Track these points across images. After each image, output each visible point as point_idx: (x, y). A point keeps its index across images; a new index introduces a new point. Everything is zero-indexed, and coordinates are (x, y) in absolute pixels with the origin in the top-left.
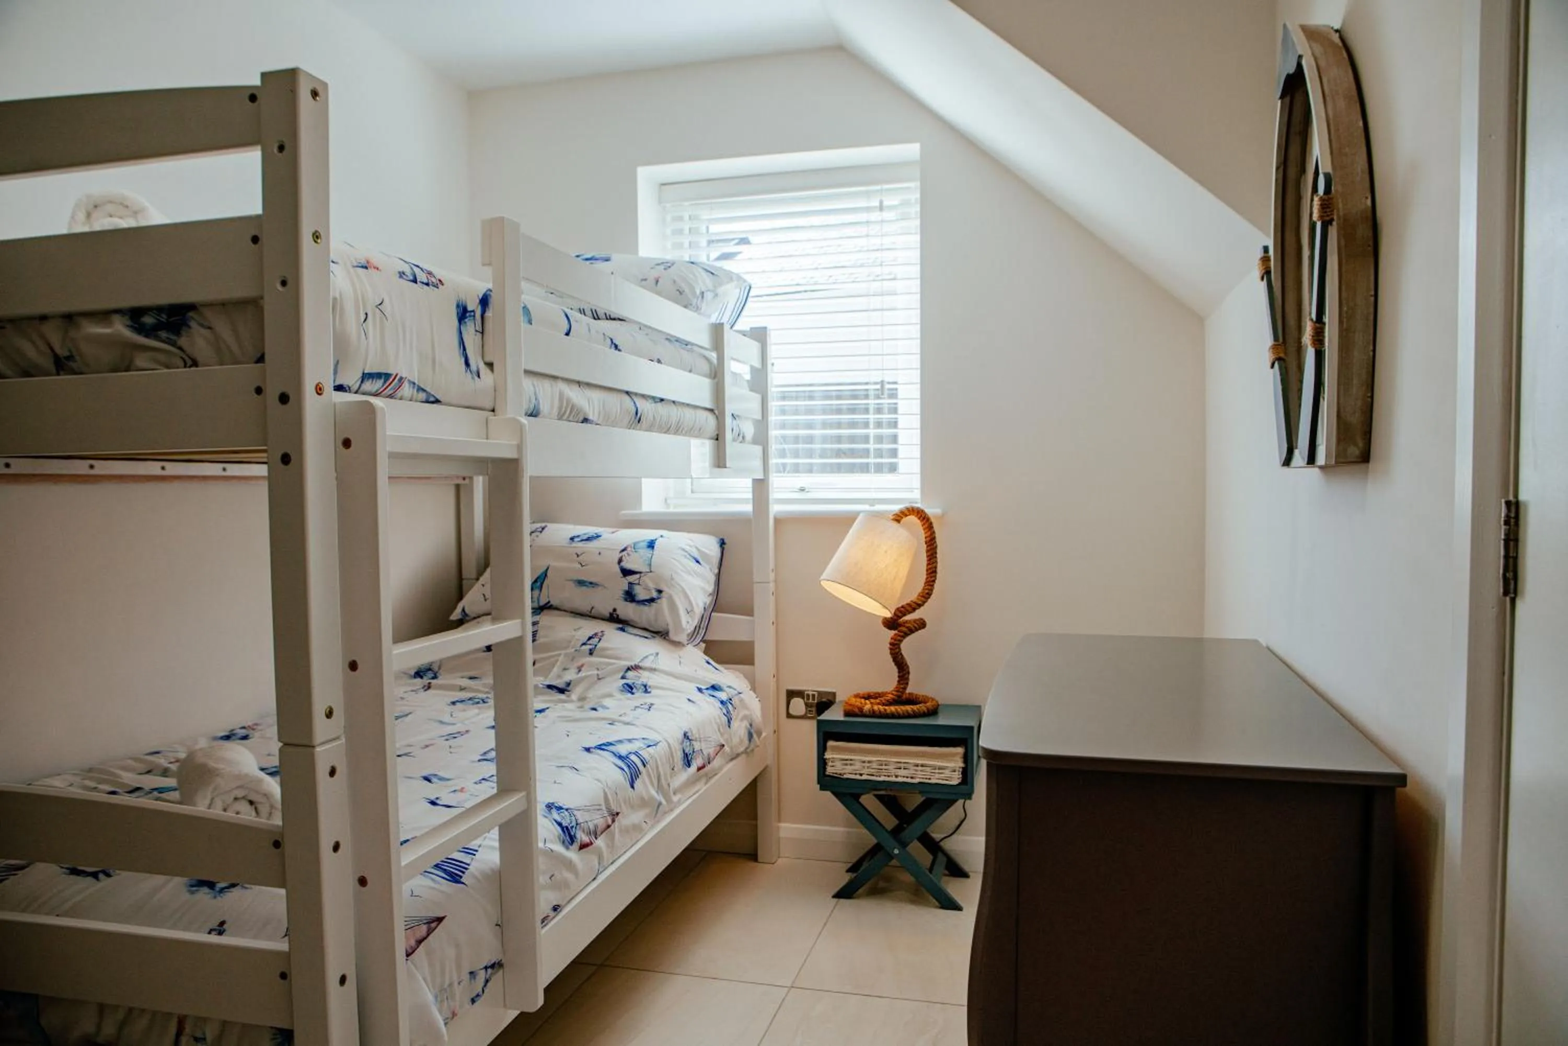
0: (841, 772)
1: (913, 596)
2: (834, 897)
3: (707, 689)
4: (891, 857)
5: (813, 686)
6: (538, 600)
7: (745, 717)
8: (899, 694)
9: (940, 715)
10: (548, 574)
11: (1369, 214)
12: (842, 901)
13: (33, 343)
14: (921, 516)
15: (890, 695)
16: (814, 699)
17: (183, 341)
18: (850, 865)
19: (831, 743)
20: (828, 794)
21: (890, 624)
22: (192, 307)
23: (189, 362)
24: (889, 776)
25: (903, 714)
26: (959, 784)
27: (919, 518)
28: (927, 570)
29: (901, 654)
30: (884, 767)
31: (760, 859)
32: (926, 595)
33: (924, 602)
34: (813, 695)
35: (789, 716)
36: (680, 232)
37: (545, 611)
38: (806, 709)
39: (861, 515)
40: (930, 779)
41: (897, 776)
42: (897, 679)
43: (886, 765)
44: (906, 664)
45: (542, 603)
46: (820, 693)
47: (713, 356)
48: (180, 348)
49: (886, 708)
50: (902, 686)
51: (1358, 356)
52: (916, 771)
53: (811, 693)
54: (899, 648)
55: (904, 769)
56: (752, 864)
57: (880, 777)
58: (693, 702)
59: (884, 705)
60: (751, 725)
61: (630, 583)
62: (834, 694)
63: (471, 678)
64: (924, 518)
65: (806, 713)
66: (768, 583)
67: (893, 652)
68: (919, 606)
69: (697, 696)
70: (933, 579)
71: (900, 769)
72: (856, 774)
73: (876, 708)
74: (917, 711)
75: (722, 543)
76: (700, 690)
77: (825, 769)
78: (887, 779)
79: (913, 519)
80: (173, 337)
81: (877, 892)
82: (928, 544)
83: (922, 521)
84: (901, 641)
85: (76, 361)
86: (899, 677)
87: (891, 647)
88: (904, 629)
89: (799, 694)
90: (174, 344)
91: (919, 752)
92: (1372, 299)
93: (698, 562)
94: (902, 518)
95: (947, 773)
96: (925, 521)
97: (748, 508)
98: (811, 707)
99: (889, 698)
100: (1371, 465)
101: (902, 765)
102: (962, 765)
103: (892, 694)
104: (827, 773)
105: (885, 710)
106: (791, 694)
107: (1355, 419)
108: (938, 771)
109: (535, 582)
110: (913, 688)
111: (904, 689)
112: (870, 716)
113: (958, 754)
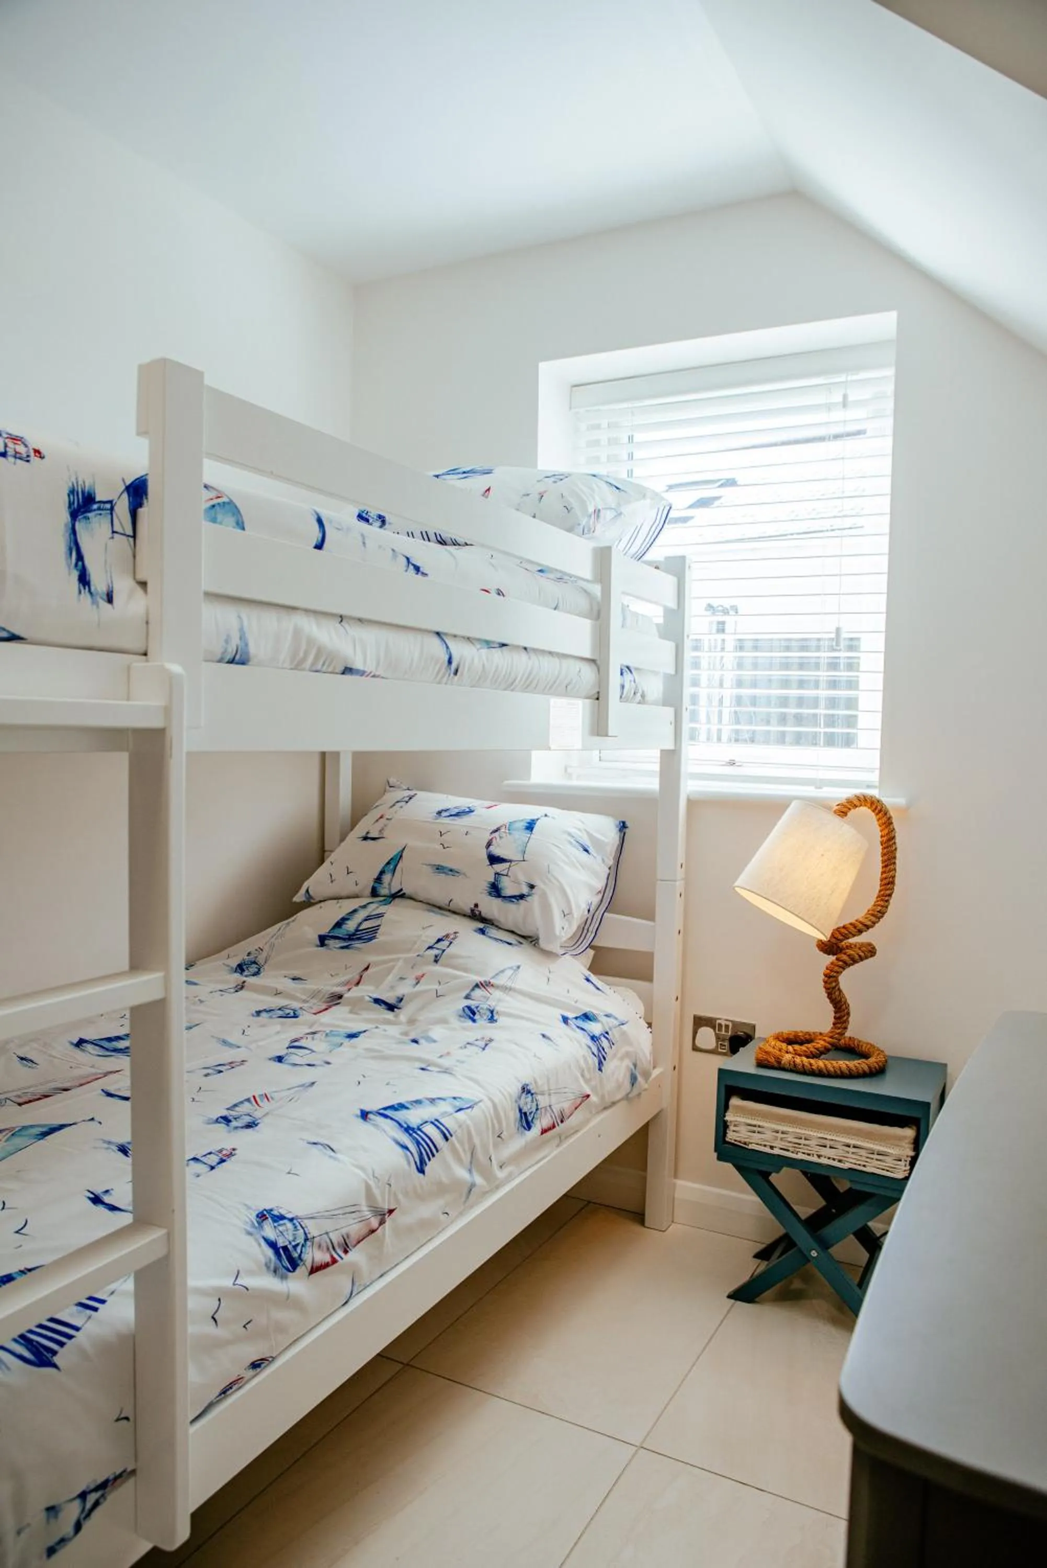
0: (746, 1140)
1: (859, 913)
2: (730, 1297)
3: (576, 1018)
4: (807, 1259)
5: (729, 1014)
6: (390, 886)
7: (627, 1055)
8: (834, 1041)
9: (889, 1076)
10: (404, 854)
12: (739, 1304)
14: (877, 807)
15: (822, 1042)
16: (727, 1031)
18: (757, 1250)
19: (735, 1101)
20: (729, 1166)
21: (829, 947)
24: (809, 1155)
25: (835, 1072)
26: (905, 1178)
27: (873, 811)
28: (881, 880)
29: (839, 989)
30: (802, 1142)
31: (647, 1224)
32: (878, 913)
33: (874, 923)
34: (727, 1026)
35: (695, 1048)
36: (596, 443)
37: (397, 900)
38: (717, 1042)
39: (794, 804)
40: (864, 1166)
41: (819, 1156)
42: (832, 1020)
43: (806, 1139)
44: (845, 1002)
45: (393, 891)
46: (736, 1024)
47: (596, 589)
49: (812, 1061)
50: (839, 1031)
52: (846, 1152)
53: (723, 1023)
54: (837, 981)
55: (831, 1147)
56: (637, 1228)
57: (797, 1154)
58: (548, 1038)
59: (808, 1057)
60: (635, 1065)
61: (497, 874)
62: (754, 1027)
63: (294, 979)
64: (880, 811)
65: (717, 1047)
66: (675, 881)
67: (828, 986)
68: (868, 927)
69: (558, 1030)
70: (888, 892)
71: (825, 1146)
72: (765, 1146)
73: (798, 1060)
74: (854, 1068)
75: (623, 826)
76: (565, 1020)
77: (725, 1134)
78: (806, 1158)
79: (865, 811)
81: (789, 1297)
82: (884, 846)
83: (877, 814)
84: (839, 973)
86: (835, 1018)
87: (826, 979)
88: (845, 957)
89: (709, 1022)
91: (851, 1128)
93: (586, 851)
94: (850, 809)
95: (889, 1162)
96: (880, 815)
97: (653, 784)
98: (723, 1040)
99: (819, 1046)
101: (828, 1143)
102: (912, 1154)
103: (824, 1040)
104: (728, 1140)
105: (811, 1064)
106: (700, 1022)
108: (876, 1156)
109: (388, 863)
110: (855, 1031)
111: (842, 1034)
112: (791, 1071)
113: (905, 1138)
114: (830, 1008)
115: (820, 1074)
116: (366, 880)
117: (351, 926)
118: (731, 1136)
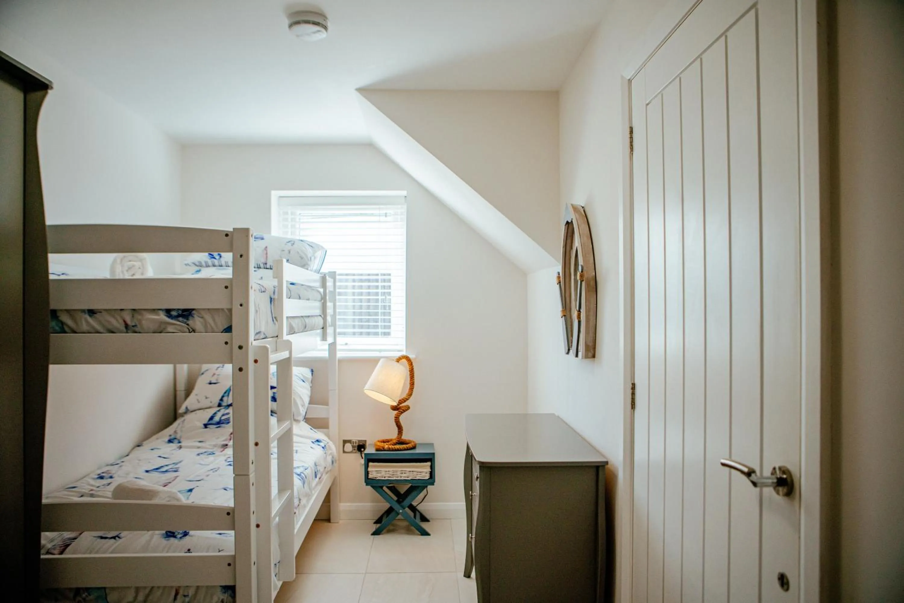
0: (376, 476)
1: (404, 396)
2: (373, 534)
3: (315, 442)
4: (398, 514)
5: (356, 438)
6: (227, 402)
7: (331, 454)
8: (399, 440)
9: (418, 448)
11: (594, 277)
12: (377, 536)
13: (117, 320)
16: (356, 444)
17: (190, 322)
18: (375, 521)
19: (371, 464)
20: (369, 487)
21: (394, 408)
22: (193, 310)
23: (191, 330)
25: (403, 449)
26: (429, 479)
27: (407, 360)
28: (410, 383)
29: (400, 422)
30: (395, 473)
31: (332, 521)
32: (410, 394)
33: (409, 398)
34: (356, 442)
35: (344, 452)
38: (352, 448)
39: (382, 360)
40: (416, 477)
41: (401, 477)
42: (397, 433)
43: (396, 472)
44: (402, 426)
45: (229, 403)
46: (359, 441)
47: (322, 290)
48: (188, 325)
49: (395, 446)
50: (400, 436)
51: (592, 324)
52: (410, 474)
53: (354, 441)
54: (399, 419)
56: (326, 524)
58: (312, 448)
59: (393, 445)
60: (333, 457)
61: (274, 393)
62: (365, 441)
63: (200, 442)
64: (409, 360)
65: (352, 450)
66: (335, 390)
67: (396, 421)
68: (407, 399)
69: (313, 446)
71: (402, 473)
72: (382, 477)
73: (390, 447)
75: (312, 371)
76: (313, 442)
77: (368, 476)
78: (396, 478)
79: (404, 361)
80: (185, 320)
81: (392, 531)
82: (410, 372)
83: (408, 361)
84: (399, 416)
85: (137, 327)
86: (398, 432)
87: (396, 419)
88: (401, 410)
89: (349, 441)
90: (185, 323)
91: (411, 465)
92: (596, 305)
93: (303, 381)
94: (400, 360)
95: (424, 474)
96: (409, 361)
97: (326, 354)
98: (355, 447)
100: (596, 359)
101: (404, 472)
102: (430, 470)
103: (396, 440)
104: (369, 478)
105: (395, 447)
106: (345, 442)
107: (591, 344)
108: (419, 473)
109: (225, 393)
110: (405, 437)
111: (401, 437)
112: (388, 451)
113: (428, 465)
114: (396, 429)
115: (398, 450)
116: (217, 401)
117: (217, 419)
118: (370, 476)
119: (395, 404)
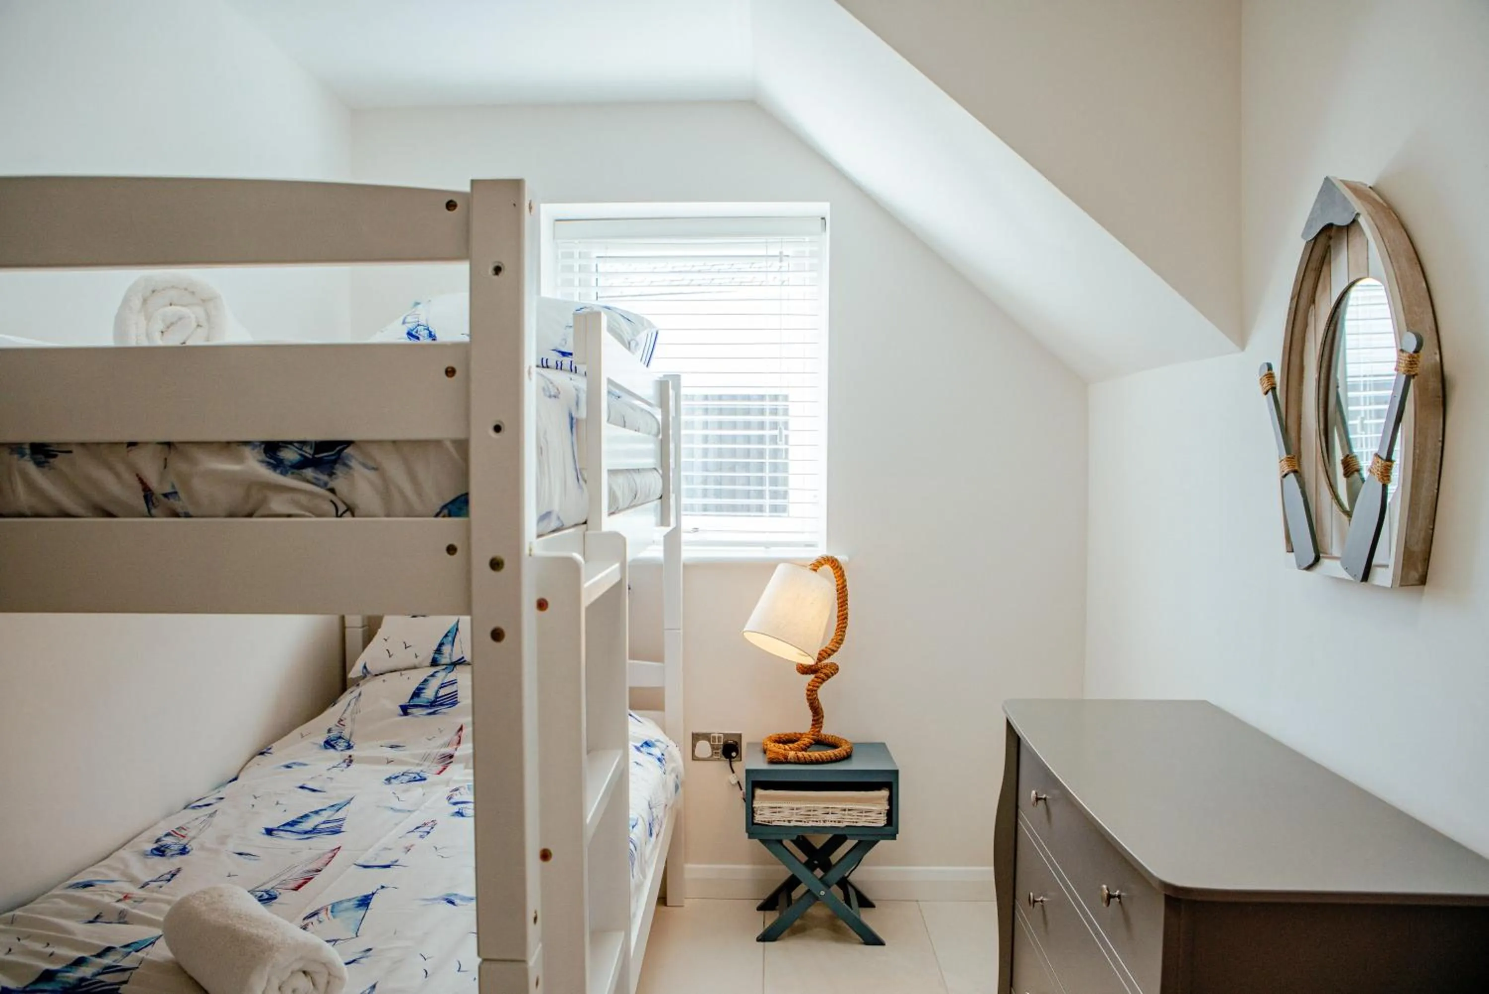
0: (770, 820)
1: (828, 643)
2: (759, 940)
3: (642, 746)
4: (817, 899)
5: (722, 728)
6: (451, 655)
7: (673, 770)
8: (815, 737)
9: (854, 758)
10: (459, 626)
11: (1439, 366)
12: (767, 944)
13: (118, 475)
14: (835, 564)
15: (806, 739)
16: (720, 741)
17: (340, 483)
18: (760, 902)
19: (759, 792)
20: (755, 842)
21: (805, 670)
22: (349, 443)
23: (341, 508)
24: (817, 822)
25: (827, 759)
26: (885, 826)
28: (838, 617)
29: (818, 699)
30: (812, 813)
31: (668, 904)
32: (839, 641)
33: (838, 648)
34: (719, 738)
35: (694, 758)
37: (458, 667)
38: (712, 751)
39: (781, 567)
40: (856, 822)
41: (824, 821)
42: (811, 722)
43: (814, 811)
44: (821, 709)
45: (454, 659)
46: (725, 735)
47: (659, 415)
48: (332, 491)
49: (810, 752)
50: (818, 729)
51: (1426, 494)
52: (844, 815)
53: (716, 735)
54: (816, 693)
55: (832, 814)
56: (663, 908)
57: (808, 823)
58: (640, 765)
59: (806, 751)
60: (677, 777)
62: (740, 736)
63: (392, 747)
64: (837, 567)
65: (712, 755)
66: (677, 629)
67: (810, 697)
68: (834, 651)
70: (844, 625)
71: (828, 814)
72: (784, 821)
73: (800, 754)
74: (838, 755)
76: (637, 749)
77: (753, 817)
78: (815, 824)
79: (827, 568)
80: (324, 478)
81: (798, 931)
82: (840, 591)
83: (834, 570)
84: (818, 687)
85: (179, 499)
86: (813, 720)
87: (809, 692)
88: (822, 675)
89: (706, 737)
90: (325, 485)
91: (848, 797)
92: (1440, 444)
94: (818, 567)
95: (874, 816)
96: (837, 569)
98: (718, 749)
100: (1427, 588)
101: (830, 811)
102: (888, 807)
103: (809, 738)
104: (755, 822)
105: (810, 756)
106: (696, 737)
107: (1418, 548)
108: (864, 814)
109: (446, 636)
110: (828, 730)
111: (819, 731)
112: (795, 763)
113: (883, 797)
114: (809, 714)
115: (817, 762)
116: (427, 654)
117: (429, 694)
118: (758, 819)
119: (810, 661)
